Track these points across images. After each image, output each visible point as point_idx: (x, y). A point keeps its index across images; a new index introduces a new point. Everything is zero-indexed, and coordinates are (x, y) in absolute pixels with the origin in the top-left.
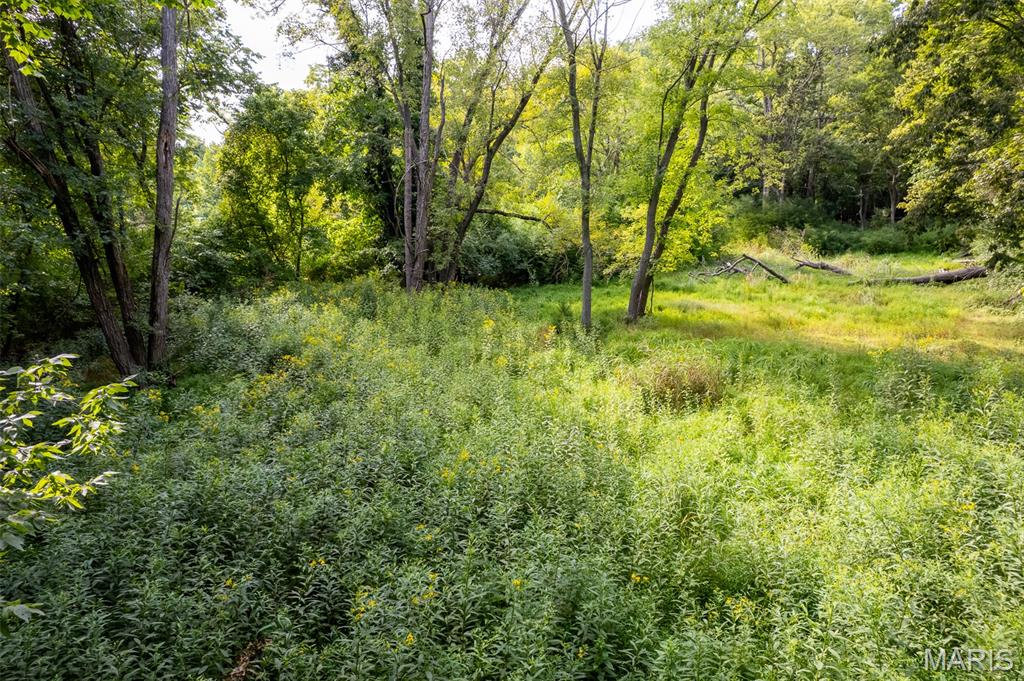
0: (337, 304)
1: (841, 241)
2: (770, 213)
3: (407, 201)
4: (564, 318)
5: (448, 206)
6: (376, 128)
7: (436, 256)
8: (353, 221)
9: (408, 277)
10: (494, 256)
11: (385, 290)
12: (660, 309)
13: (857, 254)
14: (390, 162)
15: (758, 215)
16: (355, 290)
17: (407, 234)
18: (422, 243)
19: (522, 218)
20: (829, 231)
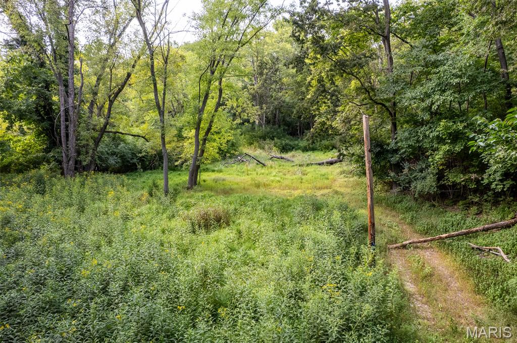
0: (19, 186)
1: (290, 145)
2: (259, 132)
3: (63, 127)
4: (154, 188)
5: (88, 130)
6: (40, 85)
7: (82, 157)
8: (28, 137)
9: (65, 170)
10: (117, 156)
11: (52, 177)
12: (204, 181)
13: (297, 151)
14: (51, 104)
15: (253, 133)
16: (32, 177)
17: (64, 146)
18: (73, 150)
19: (132, 135)
20: (285, 141)
